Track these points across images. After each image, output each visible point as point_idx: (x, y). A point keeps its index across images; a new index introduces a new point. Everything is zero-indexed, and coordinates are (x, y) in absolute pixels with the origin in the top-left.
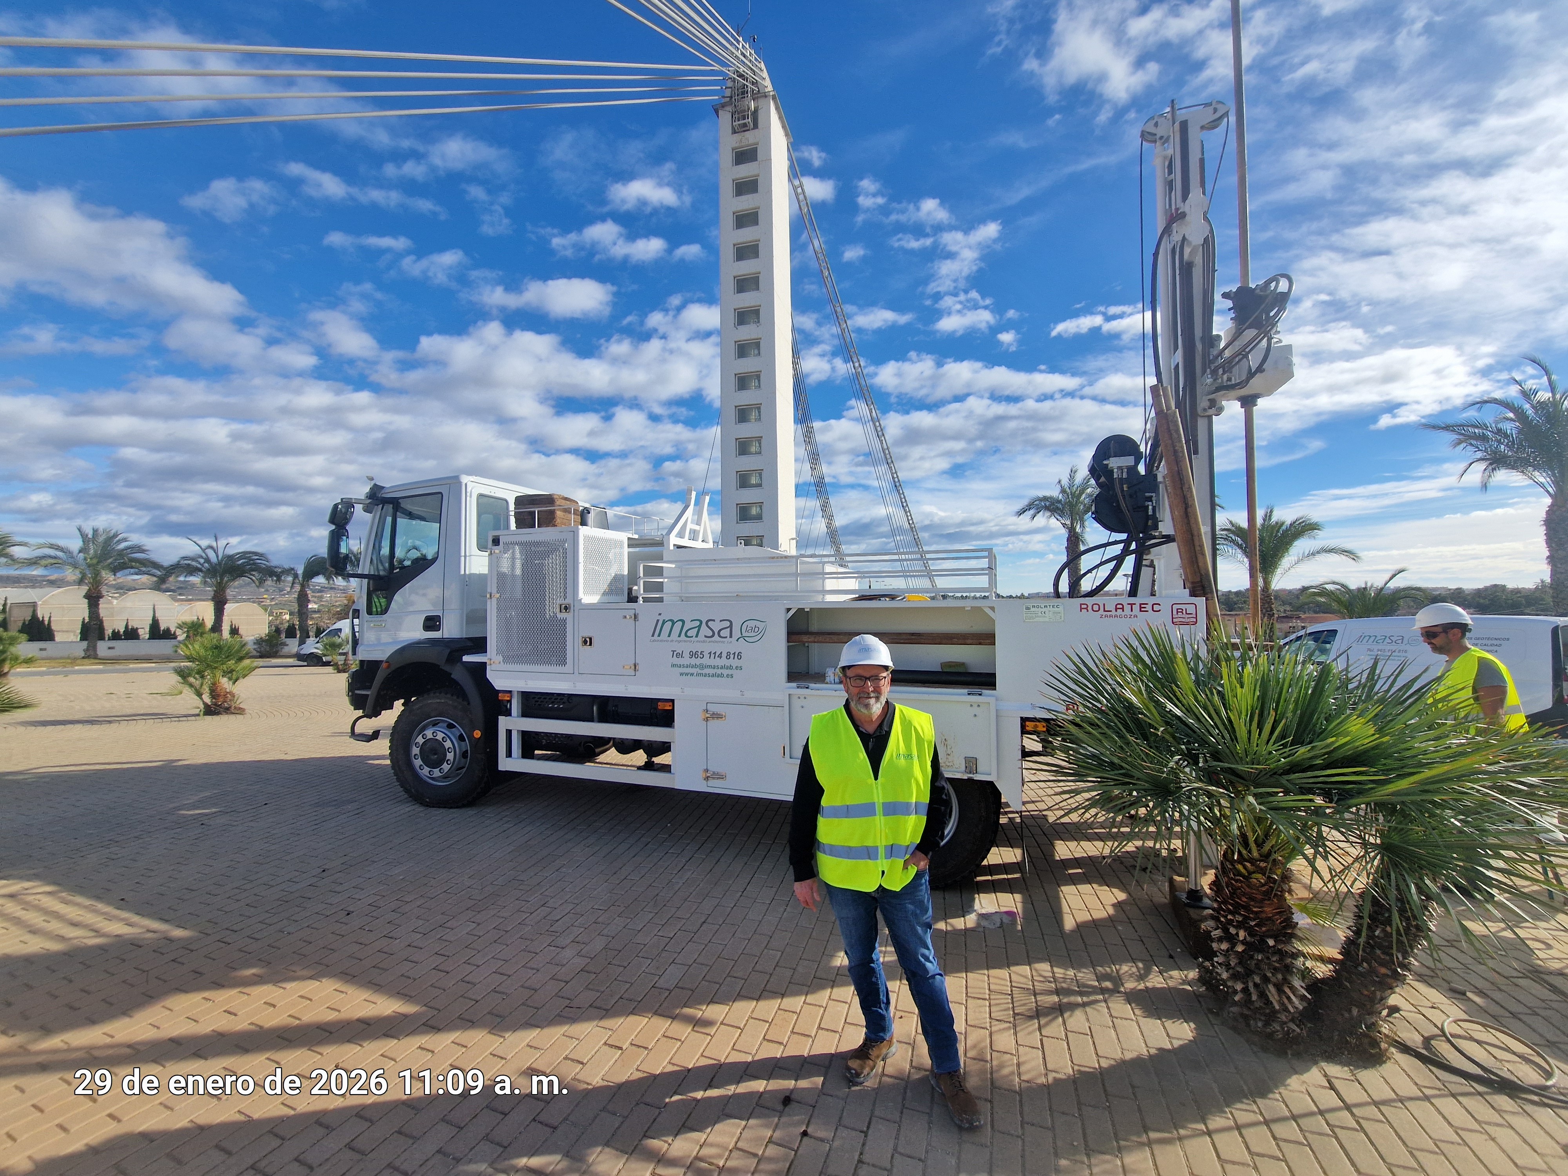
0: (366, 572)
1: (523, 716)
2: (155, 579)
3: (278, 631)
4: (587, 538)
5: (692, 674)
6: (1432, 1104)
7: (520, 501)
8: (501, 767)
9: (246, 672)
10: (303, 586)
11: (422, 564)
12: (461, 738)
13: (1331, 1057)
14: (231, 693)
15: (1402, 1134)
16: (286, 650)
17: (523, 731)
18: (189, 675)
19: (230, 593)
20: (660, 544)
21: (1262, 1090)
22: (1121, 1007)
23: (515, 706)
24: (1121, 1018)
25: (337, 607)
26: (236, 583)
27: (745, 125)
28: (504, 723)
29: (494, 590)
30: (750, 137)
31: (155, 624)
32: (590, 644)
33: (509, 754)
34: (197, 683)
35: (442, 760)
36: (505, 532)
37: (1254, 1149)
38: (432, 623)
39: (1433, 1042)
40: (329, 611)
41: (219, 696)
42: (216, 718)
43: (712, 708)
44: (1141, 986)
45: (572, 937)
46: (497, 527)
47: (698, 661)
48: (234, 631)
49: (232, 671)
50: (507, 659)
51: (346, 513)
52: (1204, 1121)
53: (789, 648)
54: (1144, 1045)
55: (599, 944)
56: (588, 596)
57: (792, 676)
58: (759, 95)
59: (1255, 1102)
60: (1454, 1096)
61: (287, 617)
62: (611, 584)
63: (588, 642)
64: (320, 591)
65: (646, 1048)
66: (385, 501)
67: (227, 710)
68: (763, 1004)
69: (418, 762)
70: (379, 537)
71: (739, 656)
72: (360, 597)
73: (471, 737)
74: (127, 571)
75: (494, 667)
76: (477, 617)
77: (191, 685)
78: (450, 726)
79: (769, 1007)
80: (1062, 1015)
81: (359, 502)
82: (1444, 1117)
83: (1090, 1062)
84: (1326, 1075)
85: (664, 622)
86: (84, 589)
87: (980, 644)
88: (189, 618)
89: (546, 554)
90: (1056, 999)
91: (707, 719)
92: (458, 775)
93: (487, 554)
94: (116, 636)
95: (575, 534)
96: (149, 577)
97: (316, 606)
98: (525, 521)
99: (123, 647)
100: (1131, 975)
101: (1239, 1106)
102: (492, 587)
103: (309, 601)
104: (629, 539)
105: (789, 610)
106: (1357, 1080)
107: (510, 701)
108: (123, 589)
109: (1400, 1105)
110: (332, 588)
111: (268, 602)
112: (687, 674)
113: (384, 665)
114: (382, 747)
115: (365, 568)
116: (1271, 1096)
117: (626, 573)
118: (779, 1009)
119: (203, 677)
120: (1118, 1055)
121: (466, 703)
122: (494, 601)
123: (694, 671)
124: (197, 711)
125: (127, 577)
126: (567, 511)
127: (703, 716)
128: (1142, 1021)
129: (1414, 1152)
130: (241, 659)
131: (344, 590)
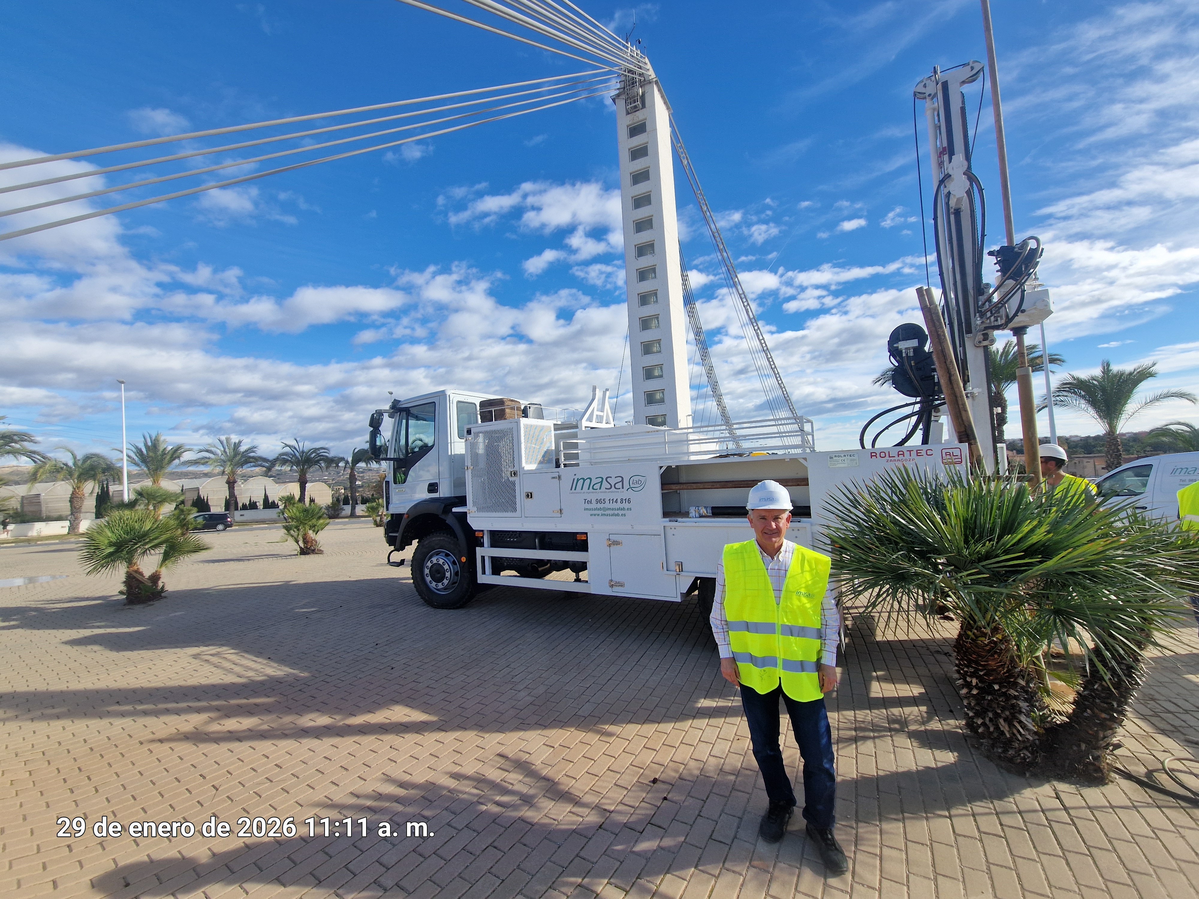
0: (392, 457)
1: (492, 547)
2: (264, 469)
3: (338, 500)
4: (526, 426)
5: (598, 515)
6: (1138, 812)
7: (483, 404)
8: (479, 581)
9: (322, 526)
10: (352, 469)
11: (425, 449)
12: (454, 563)
13: (1061, 778)
14: (314, 540)
15: (1106, 830)
16: (344, 513)
17: (492, 557)
18: (291, 529)
19: (308, 476)
20: (576, 427)
21: (1000, 795)
22: (903, 741)
23: (486, 540)
24: (901, 748)
25: (374, 483)
26: (311, 469)
27: (635, 107)
28: (480, 552)
29: (469, 464)
30: (640, 115)
31: (266, 498)
32: (531, 497)
33: (484, 572)
34: (295, 534)
35: (443, 577)
36: (474, 425)
37: (982, 829)
38: (433, 488)
39: (1155, 774)
40: (369, 486)
41: (308, 542)
42: (307, 557)
43: (613, 538)
44: (923, 728)
45: (525, 686)
46: (469, 423)
47: (602, 506)
48: (312, 501)
49: (314, 526)
50: (479, 510)
51: (379, 419)
52: (948, 810)
53: (664, 496)
54: (914, 764)
55: (541, 689)
56: (529, 465)
57: (666, 514)
58: (645, 82)
59: (992, 802)
60: (1158, 807)
61: (343, 491)
62: (544, 456)
63: (529, 495)
64: (362, 472)
65: (569, 748)
66: (401, 410)
67: (313, 552)
68: (645, 726)
69: (428, 579)
70: (398, 433)
71: (629, 501)
72: (389, 473)
73: (460, 561)
74: (249, 465)
75: (471, 515)
76: (460, 483)
77: (292, 536)
78: (447, 555)
79: (650, 729)
80: (856, 742)
81: (386, 411)
82: (1146, 821)
83: (872, 772)
84: (1055, 790)
85: (578, 480)
86: (226, 477)
87: (798, 485)
88: (286, 494)
89: (500, 439)
90: (854, 733)
91: (610, 546)
92: (453, 587)
93: (464, 440)
94: (244, 507)
95: (518, 423)
96: (260, 468)
97: (360, 483)
98: (486, 417)
99: (249, 514)
100: (916, 721)
101: (979, 803)
102: (468, 462)
103: (356, 479)
104: (554, 424)
105: (661, 467)
106: (1080, 794)
107: (483, 537)
108: (246, 478)
109: (1111, 810)
110: (370, 470)
111: (331, 482)
112: (595, 515)
113: (405, 516)
114: (405, 572)
115: (391, 454)
116: (1006, 799)
117: (553, 448)
118: (656, 731)
119: (298, 530)
120: (893, 769)
121: (455, 539)
122: (470, 471)
123: (600, 512)
124: (296, 553)
125: (247, 469)
126: (512, 408)
127: (607, 543)
128: (917, 750)
129: (1112, 840)
130: (320, 518)
131: (377, 471)
